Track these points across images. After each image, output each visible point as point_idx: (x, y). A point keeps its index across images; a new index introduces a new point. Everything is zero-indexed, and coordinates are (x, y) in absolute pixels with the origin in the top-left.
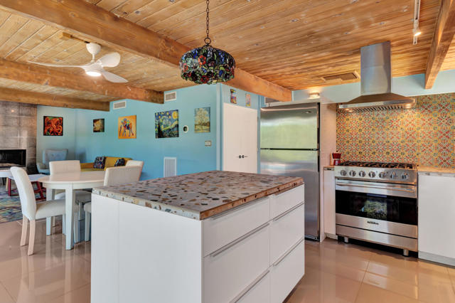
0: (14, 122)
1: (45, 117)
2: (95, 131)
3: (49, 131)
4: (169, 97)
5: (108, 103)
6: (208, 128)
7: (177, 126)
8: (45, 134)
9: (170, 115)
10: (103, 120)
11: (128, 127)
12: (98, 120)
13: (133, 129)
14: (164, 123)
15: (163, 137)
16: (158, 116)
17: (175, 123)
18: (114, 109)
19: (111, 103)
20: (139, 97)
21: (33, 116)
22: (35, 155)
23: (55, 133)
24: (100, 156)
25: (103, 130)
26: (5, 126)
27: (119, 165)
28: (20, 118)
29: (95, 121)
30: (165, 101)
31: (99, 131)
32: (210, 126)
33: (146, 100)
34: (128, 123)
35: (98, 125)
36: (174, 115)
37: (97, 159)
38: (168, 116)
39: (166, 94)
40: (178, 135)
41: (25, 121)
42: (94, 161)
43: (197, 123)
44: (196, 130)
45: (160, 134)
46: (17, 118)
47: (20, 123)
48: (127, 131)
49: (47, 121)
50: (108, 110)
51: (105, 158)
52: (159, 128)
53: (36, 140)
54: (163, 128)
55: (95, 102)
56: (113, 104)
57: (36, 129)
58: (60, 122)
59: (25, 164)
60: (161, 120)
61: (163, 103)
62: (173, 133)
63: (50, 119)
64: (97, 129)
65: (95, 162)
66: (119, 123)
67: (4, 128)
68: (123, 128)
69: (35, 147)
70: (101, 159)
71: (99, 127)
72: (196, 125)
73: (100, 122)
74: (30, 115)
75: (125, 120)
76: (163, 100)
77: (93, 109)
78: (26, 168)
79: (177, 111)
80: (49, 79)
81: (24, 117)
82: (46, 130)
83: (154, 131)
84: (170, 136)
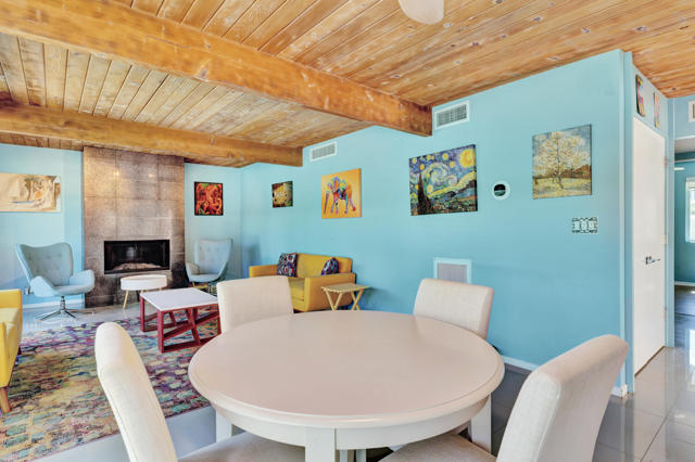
0: (151, 192)
1: (196, 184)
2: (274, 206)
3: (202, 207)
4: (446, 118)
5: (299, 150)
6: (584, 182)
7: (474, 184)
8: (197, 214)
9: (451, 159)
10: (291, 183)
11: (343, 195)
12: (282, 184)
13: (355, 198)
14: (434, 179)
15: (433, 211)
16: (417, 164)
17: (469, 177)
18: (311, 160)
19: (304, 150)
20: (388, 117)
21: (178, 181)
22: (184, 250)
23: (211, 212)
24: (287, 251)
25: (291, 202)
26: (138, 198)
27: (330, 272)
28: (159, 186)
29: (275, 187)
30: (435, 127)
31: (283, 205)
32: (590, 177)
33: (398, 126)
34: (342, 187)
35: (281, 195)
36: (465, 159)
37: (283, 258)
38: (447, 163)
39: (436, 111)
40: (475, 207)
41: (167, 190)
42: (277, 262)
43: (543, 172)
44: (535, 191)
45: (424, 206)
46: (155, 185)
47: (159, 194)
48: (342, 203)
49: (199, 191)
50: (299, 163)
51: (297, 256)
52: (421, 194)
53: (183, 223)
54: (430, 192)
55: (279, 148)
56: (308, 151)
57: (183, 204)
58: (219, 191)
59: (168, 265)
60: (425, 174)
61: (430, 134)
62: (462, 202)
63: (203, 186)
64: (279, 202)
65: (280, 263)
66: (324, 187)
67: (137, 203)
68: (331, 196)
69: (183, 235)
70: (290, 257)
71: (284, 198)
72: (536, 178)
73: (285, 187)
74: (174, 180)
75: (336, 181)
76: (431, 125)
77: (275, 162)
78: (169, 272)
79: (474, 146)
80: (208, 60)
81: (165, 182)
82: (198, 206)
83: (407, 199)
84: (452, 209)
